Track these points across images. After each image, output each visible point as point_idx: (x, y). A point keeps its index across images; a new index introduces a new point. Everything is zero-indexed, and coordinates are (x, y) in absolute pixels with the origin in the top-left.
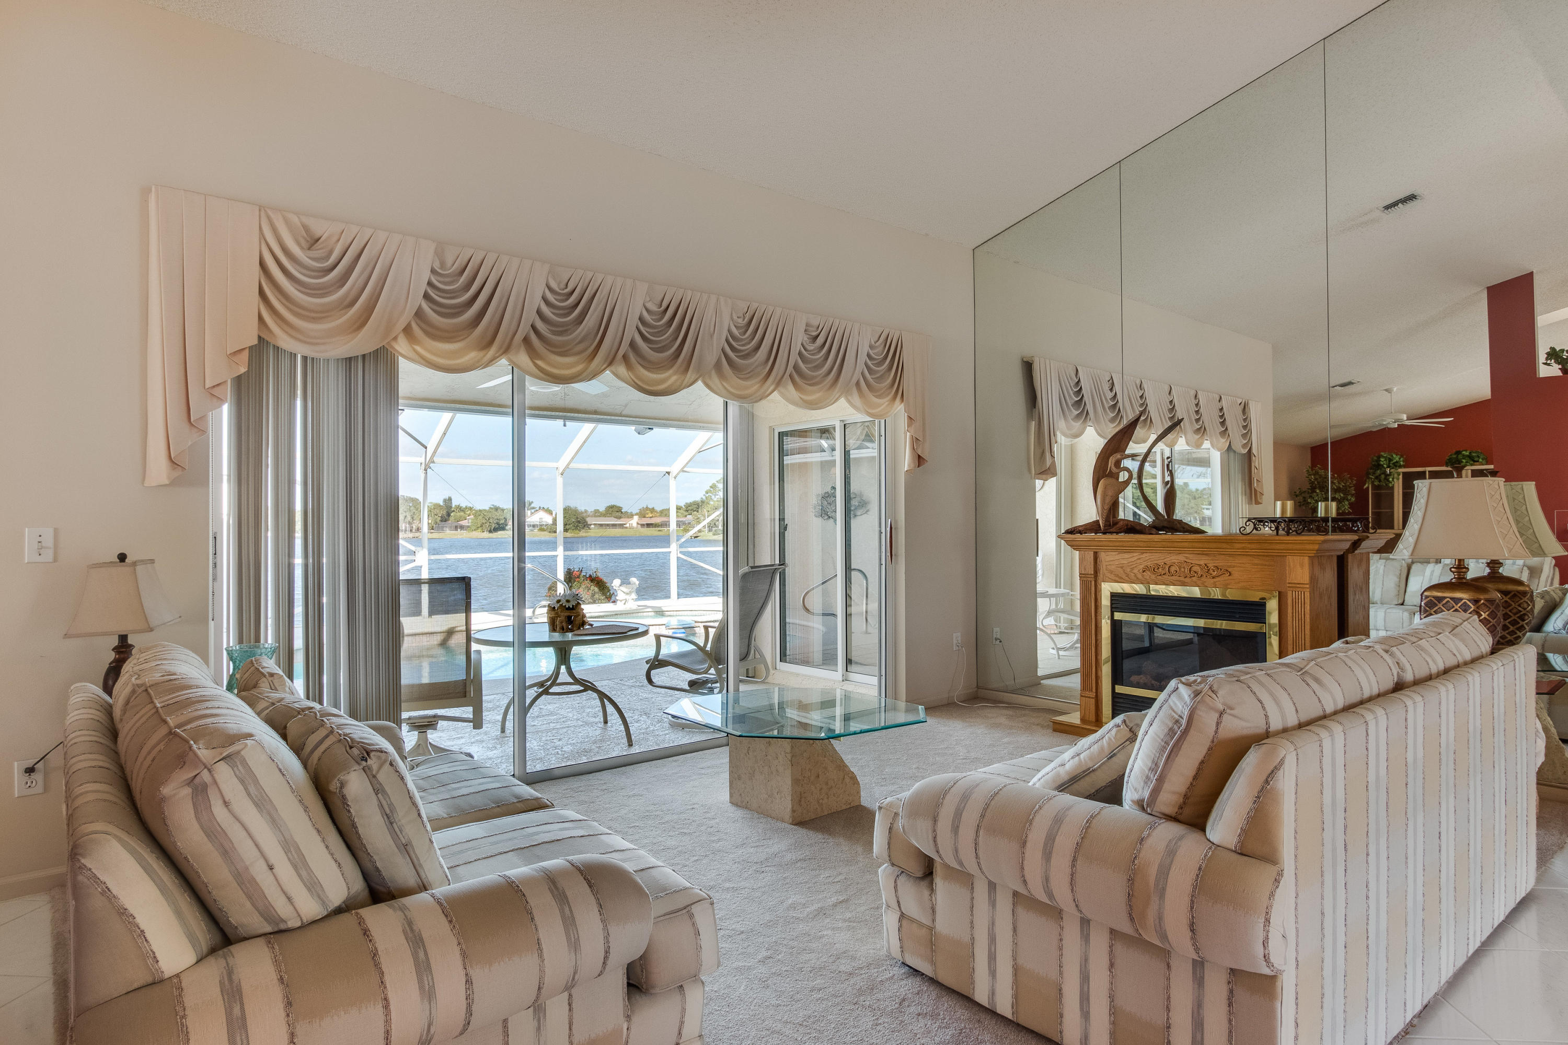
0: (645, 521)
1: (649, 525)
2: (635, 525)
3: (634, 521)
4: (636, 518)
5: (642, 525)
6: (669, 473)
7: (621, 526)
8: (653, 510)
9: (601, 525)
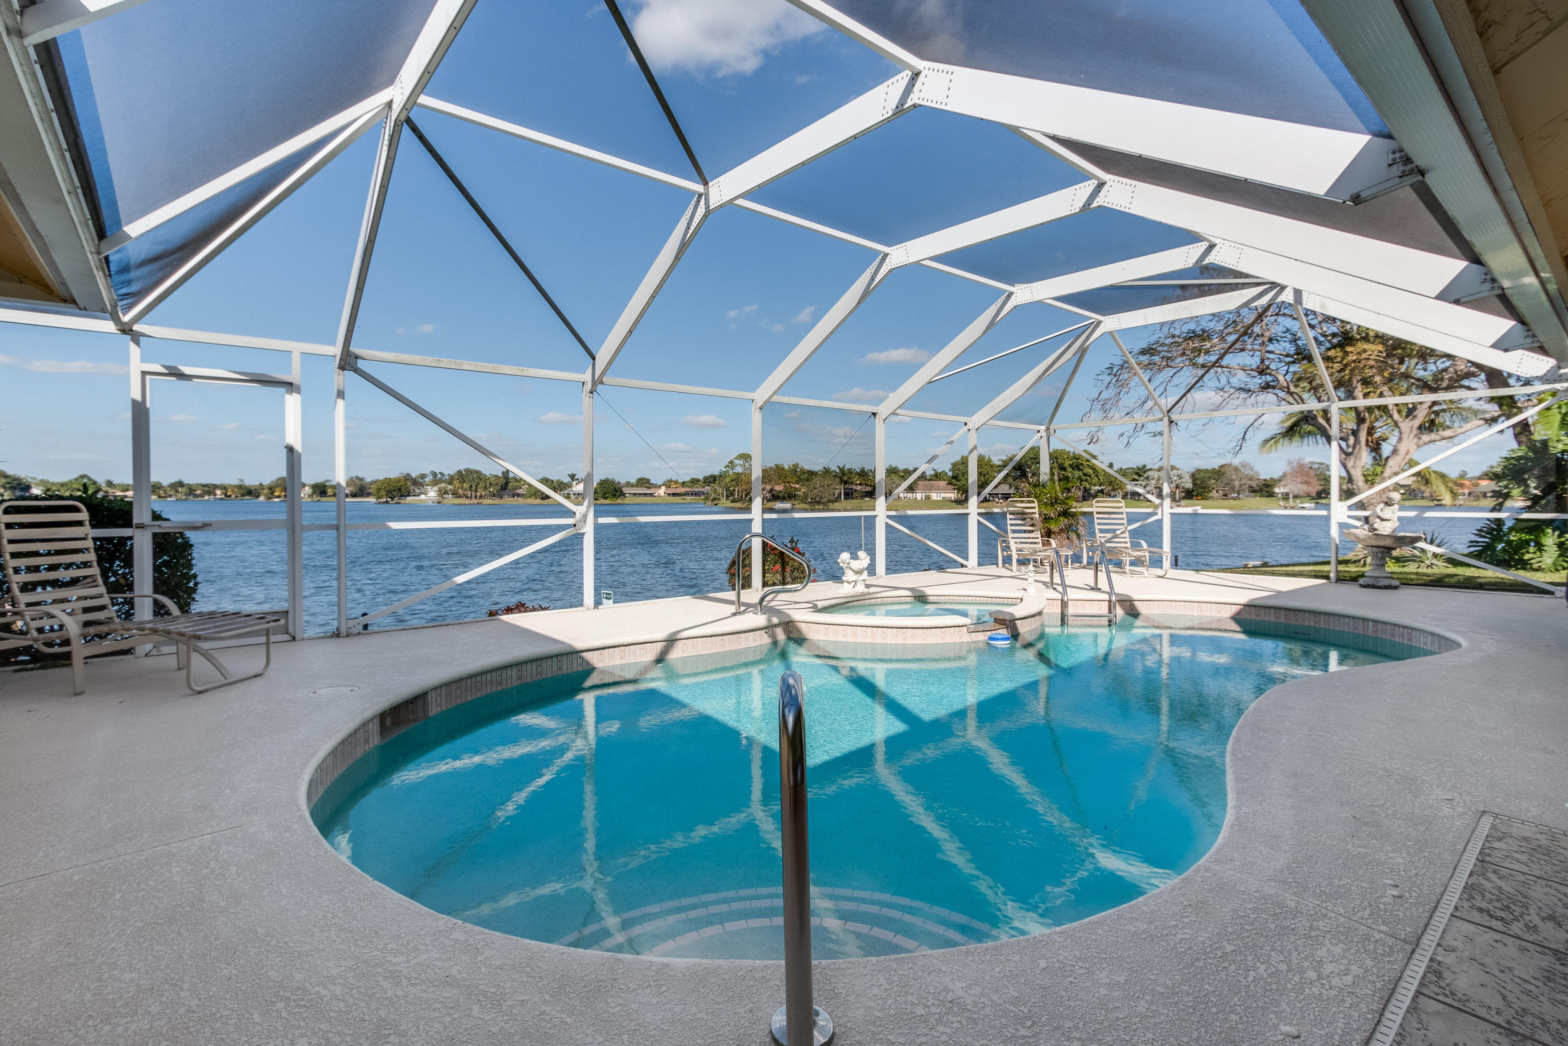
0: (671, 491)
1: (674, 495)
2: (662, 494)
3: (662, 491)
4: (663, 488)
5: (669, 495)
6: (874, 414)
7: (651, 495)
8: (676, 482)
9: (635, 494)
